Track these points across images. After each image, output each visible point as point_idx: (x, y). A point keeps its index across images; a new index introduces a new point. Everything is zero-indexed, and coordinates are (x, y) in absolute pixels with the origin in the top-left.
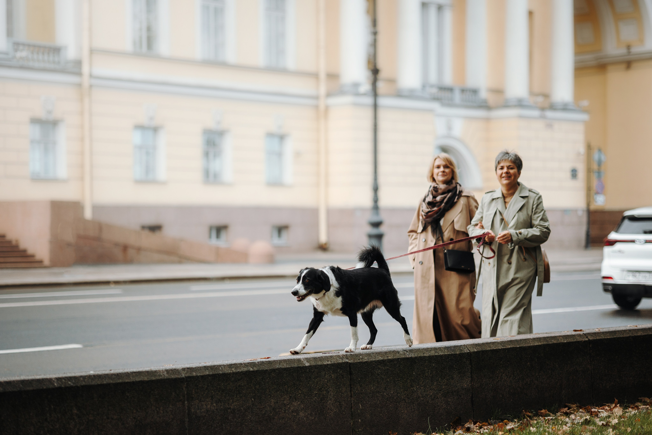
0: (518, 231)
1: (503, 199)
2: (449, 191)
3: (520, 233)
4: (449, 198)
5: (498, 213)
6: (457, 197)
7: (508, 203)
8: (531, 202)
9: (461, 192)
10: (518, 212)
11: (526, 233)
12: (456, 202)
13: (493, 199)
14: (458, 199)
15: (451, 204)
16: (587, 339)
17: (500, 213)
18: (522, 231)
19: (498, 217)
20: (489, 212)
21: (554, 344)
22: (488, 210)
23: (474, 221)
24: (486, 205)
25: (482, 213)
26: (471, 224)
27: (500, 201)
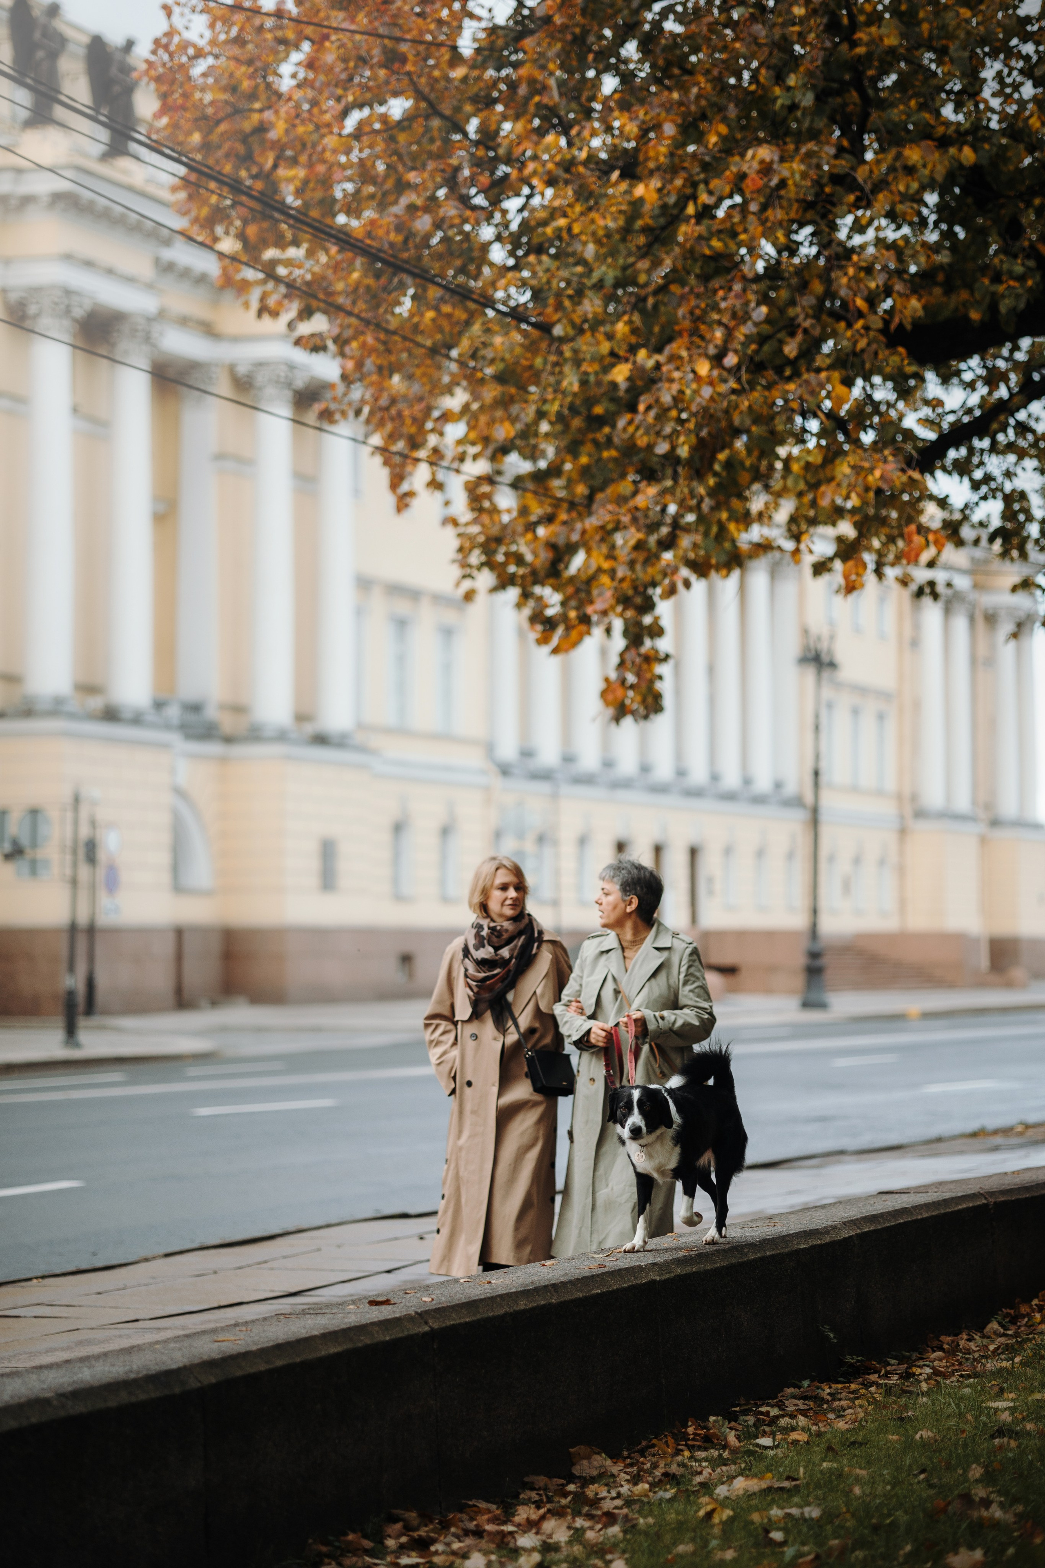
0: (657, 1014)
1: (620, 951)
2: (520, 934)
3: (663, 1018)
4: (522, 946)
5: (610, 978)
6: (536, 945)
7: (631, 959)
8: (675, 960)
9: (541, 933)
10: (649, 980)
11: (673, 1018)
12: (536, 954)
13: (602, 952)
14: (539, 947)
15: (526, 960)
16: (427, 1329)
17: (614, 979)
18: (665, 1013)
19: (610, 986)
20: (593, 978)
21: (367, 1347)
22: (592, 972)
23: (567, 993)
24: (589, 961)
25: (582, 977)
26: (560, 1000)
27: (616, 955)
